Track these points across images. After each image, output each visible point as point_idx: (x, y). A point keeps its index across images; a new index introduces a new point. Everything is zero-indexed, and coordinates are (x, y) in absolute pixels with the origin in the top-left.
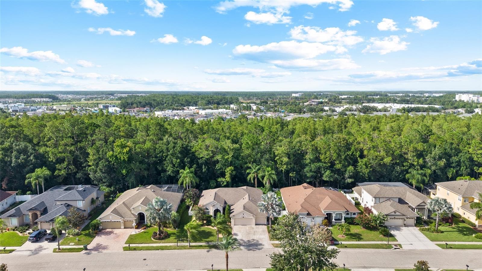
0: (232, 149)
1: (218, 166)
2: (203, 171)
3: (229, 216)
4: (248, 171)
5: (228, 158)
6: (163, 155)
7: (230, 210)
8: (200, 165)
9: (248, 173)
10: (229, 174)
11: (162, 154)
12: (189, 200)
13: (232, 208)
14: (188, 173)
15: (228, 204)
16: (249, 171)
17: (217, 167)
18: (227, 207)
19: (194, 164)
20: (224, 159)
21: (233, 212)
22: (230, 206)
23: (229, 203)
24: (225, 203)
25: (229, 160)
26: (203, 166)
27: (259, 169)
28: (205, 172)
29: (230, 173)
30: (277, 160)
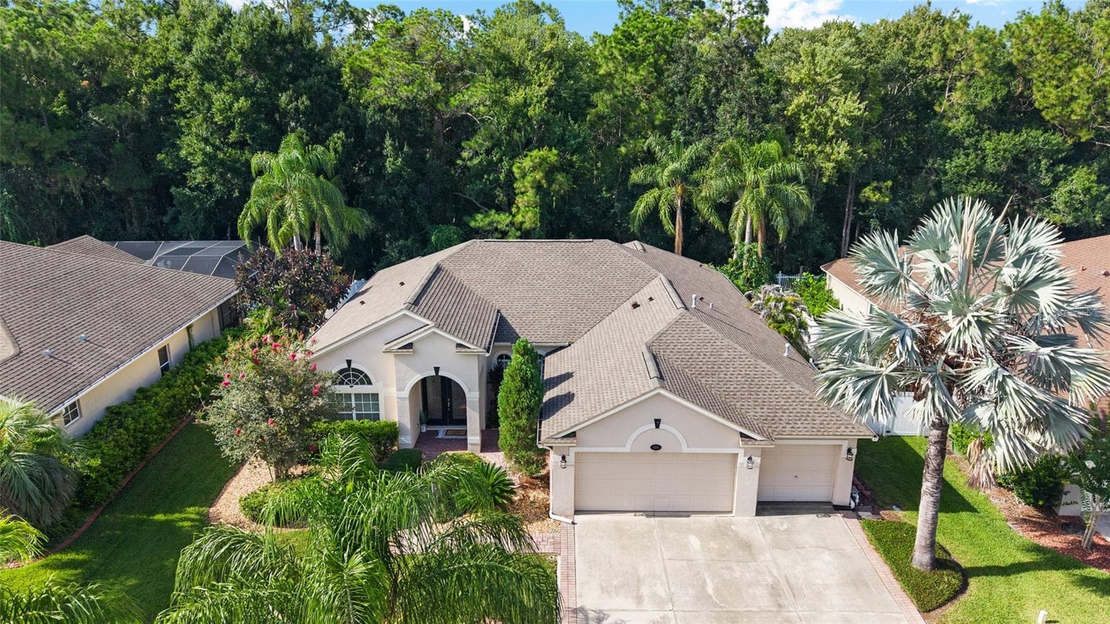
0: (550, 55)
1: (472, 153)
2: (389, 166)
3: (534, 431)
4: (637, 176)
5: (526, 104)
6: (172, 86)
7: (535, 382)
8: (368, 136)
9: (636, 186)
10: (531, 192)
11: (168, 81)
12: (268, 314)
13: (553, 367)
14: (293, 166)
15: (523, 338)
16: (641, 173)
17: (465, 154)
18: (516, 359)
19: (336, 128)
20: (505, 107)
21: (568, 398)
22: (535, 357)
23: (531, 332)
24: (503, 331)
25: (531, 113)
26: (388, 142)
27: (698, 162)
28: (397, 175)
29: (538, 187)
30: (796, 116)
